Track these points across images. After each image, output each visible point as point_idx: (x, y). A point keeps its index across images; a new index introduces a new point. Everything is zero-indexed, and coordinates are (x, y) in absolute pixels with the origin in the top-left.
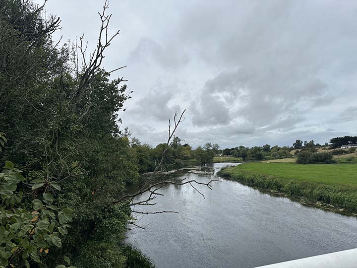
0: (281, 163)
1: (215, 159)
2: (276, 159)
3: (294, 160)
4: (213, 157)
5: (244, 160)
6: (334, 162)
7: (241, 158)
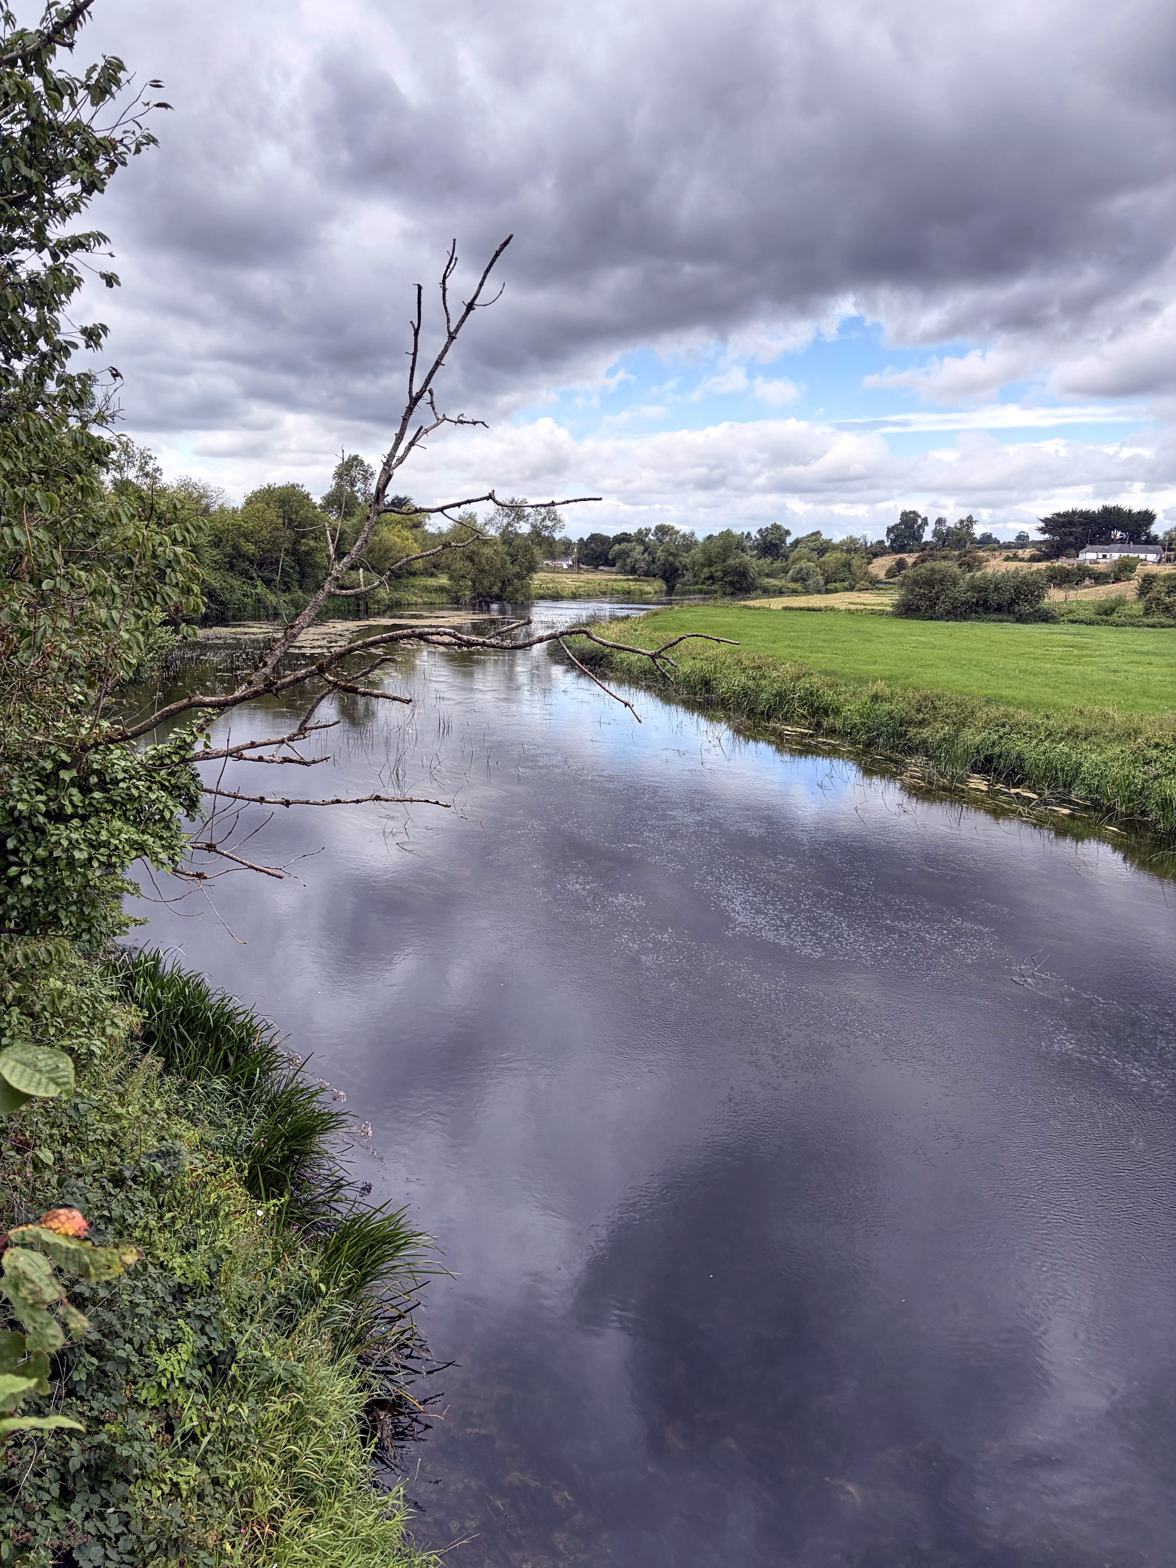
0: (832, 609)
1: (539, 580)
2: (807, 592)
3: (887, 600)
4: (532, 568)
5: (670, 591)
6: (1046, 617)
7: (659, 584)
